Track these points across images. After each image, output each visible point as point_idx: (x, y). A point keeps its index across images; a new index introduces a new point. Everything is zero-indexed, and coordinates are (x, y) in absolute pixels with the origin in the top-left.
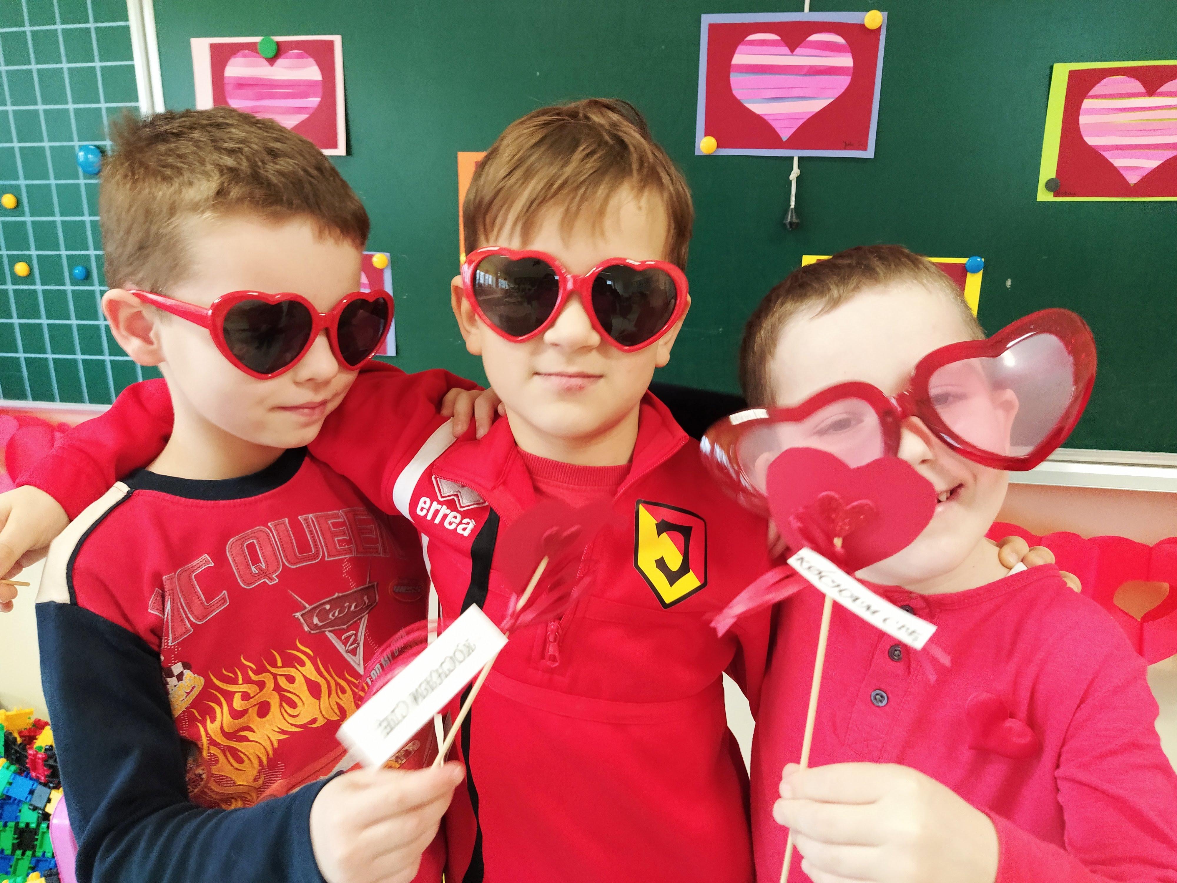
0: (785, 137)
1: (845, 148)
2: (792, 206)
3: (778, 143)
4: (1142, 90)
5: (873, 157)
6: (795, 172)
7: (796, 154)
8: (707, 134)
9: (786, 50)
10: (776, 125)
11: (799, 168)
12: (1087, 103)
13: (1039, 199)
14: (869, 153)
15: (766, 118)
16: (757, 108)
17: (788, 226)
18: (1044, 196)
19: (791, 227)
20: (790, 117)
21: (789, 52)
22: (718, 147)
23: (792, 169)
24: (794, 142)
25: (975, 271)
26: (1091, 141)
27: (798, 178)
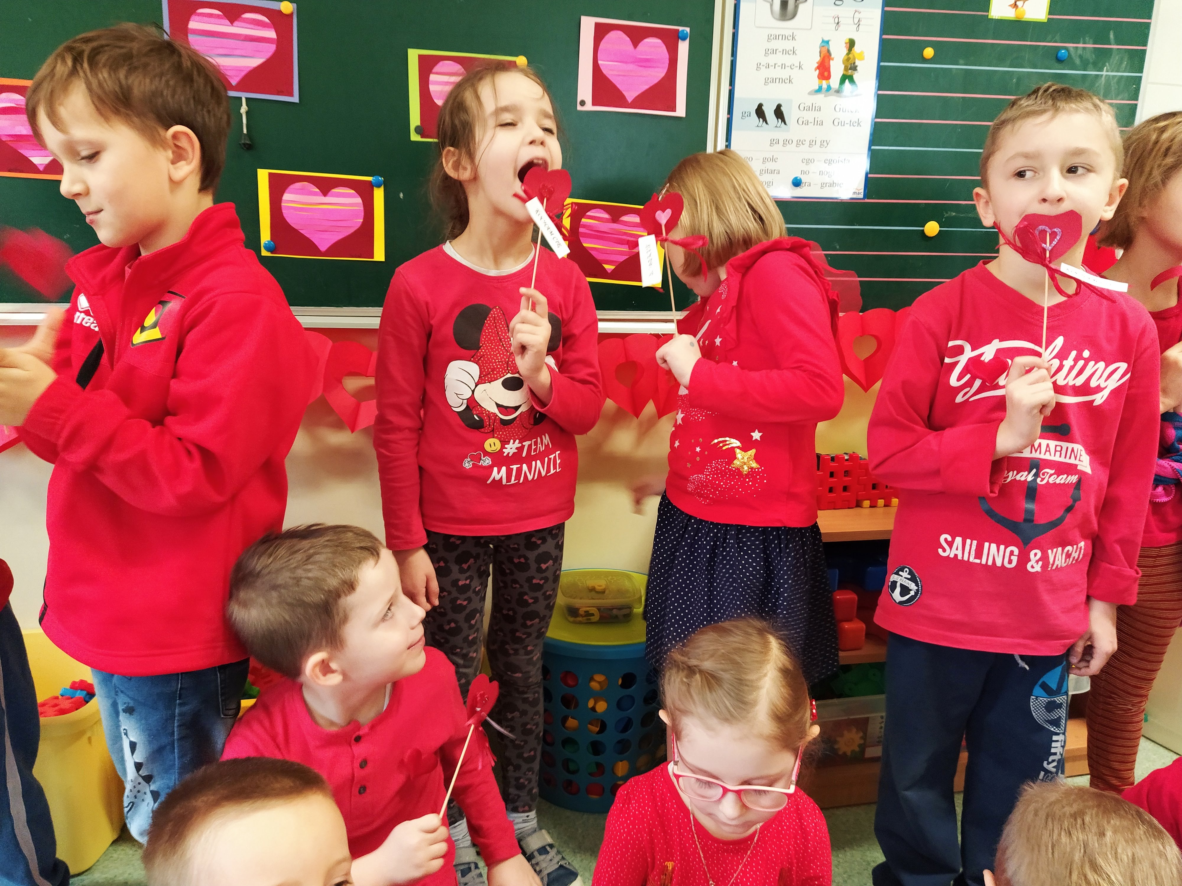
0: (235, 83)
2: (245, 131)
5: (298, 102)
6: (244, 108)
7: (243, 95)
9: (227, 22)
10: (227, 74)
11: (246, 105)
12: (432, 77)
13: (412, 139)
14: (295, 99)
18: (415, 137)
19: (245, 147)
20: (236, 69)
21: (230, 24)
23: (242, 106)
24: (241, 87)
25: (379, 186)
27: (247, 112)
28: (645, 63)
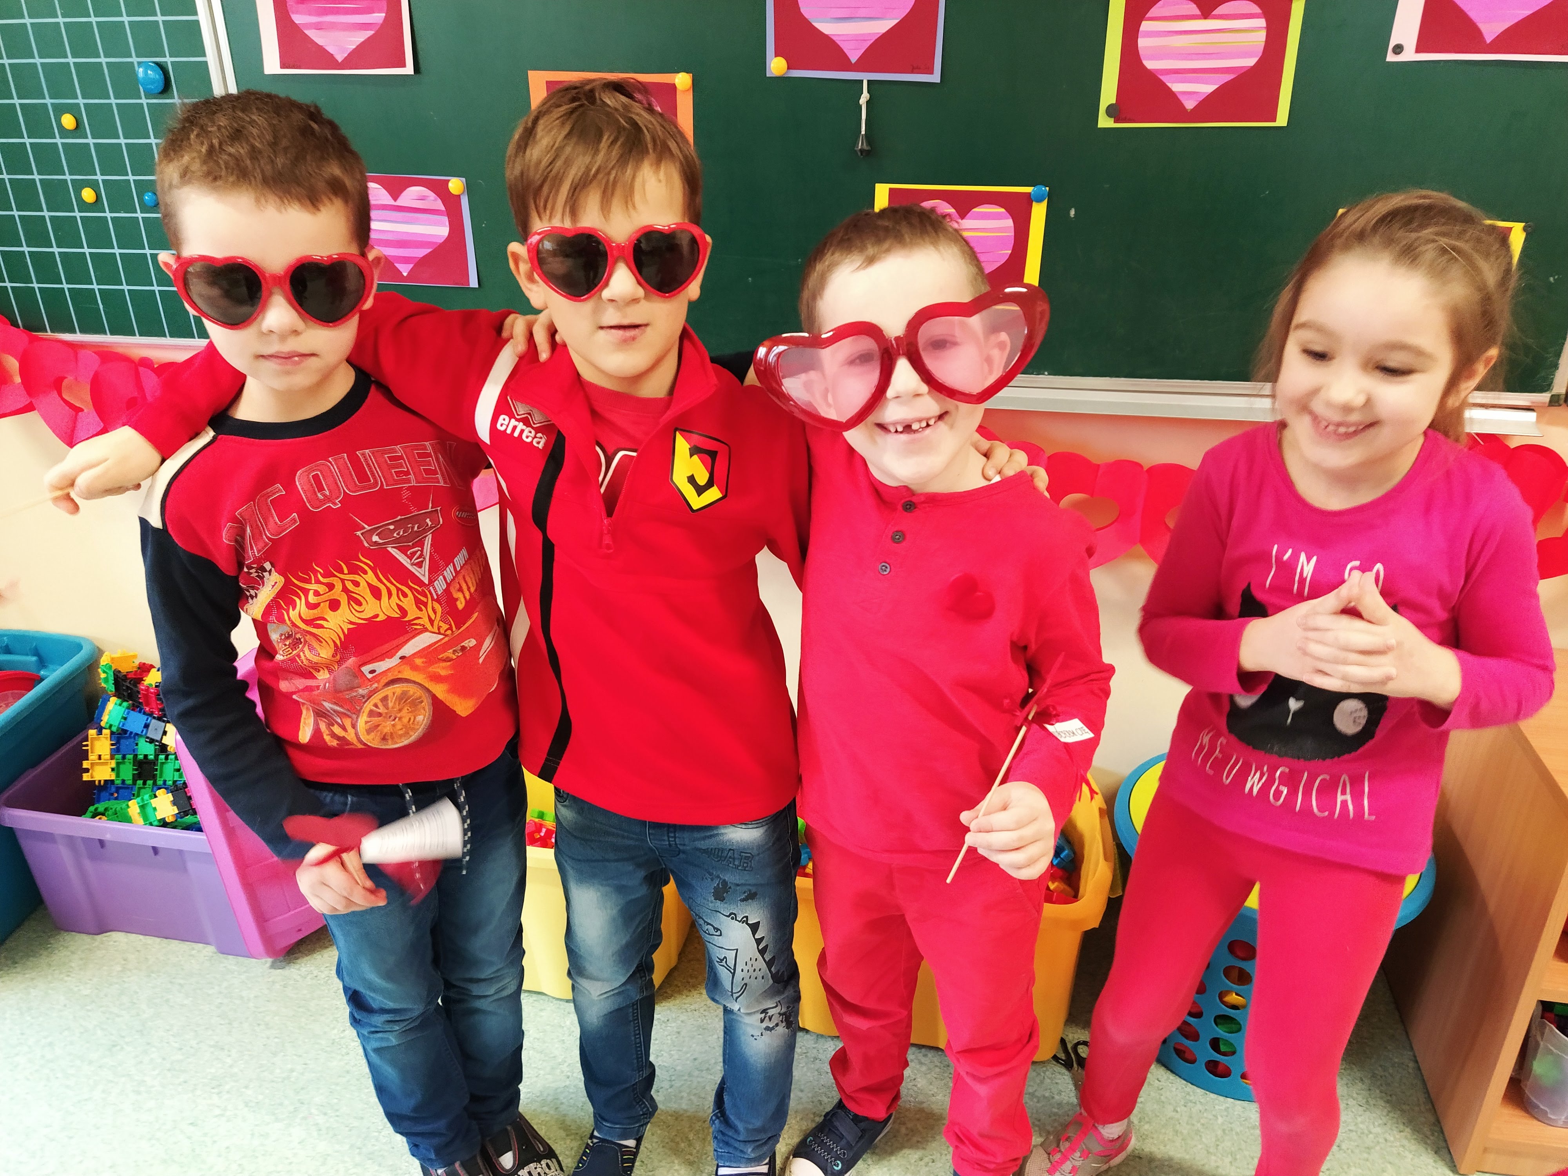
0: (853, 60)
1: (913, 71)
2: (863, 132)
3: (847, 66)
4: (1198, 12)
5: (939, 81)
7: (865, 77)
8: (775, 57)
10: (846, 47)
11: (868, 92)
12: (1145, 26)
13: (1100, 126)
14: (935, 78)
15: (834, 38)
16: (826, 27)
17: (859, 154)
18: (1105, 122)
19: (862, 155)
20: (858, 39)
22: (788, 68)
24: (863, 64)
25: (1039, 201)
26: (1150, 64)
27: (868, 103)
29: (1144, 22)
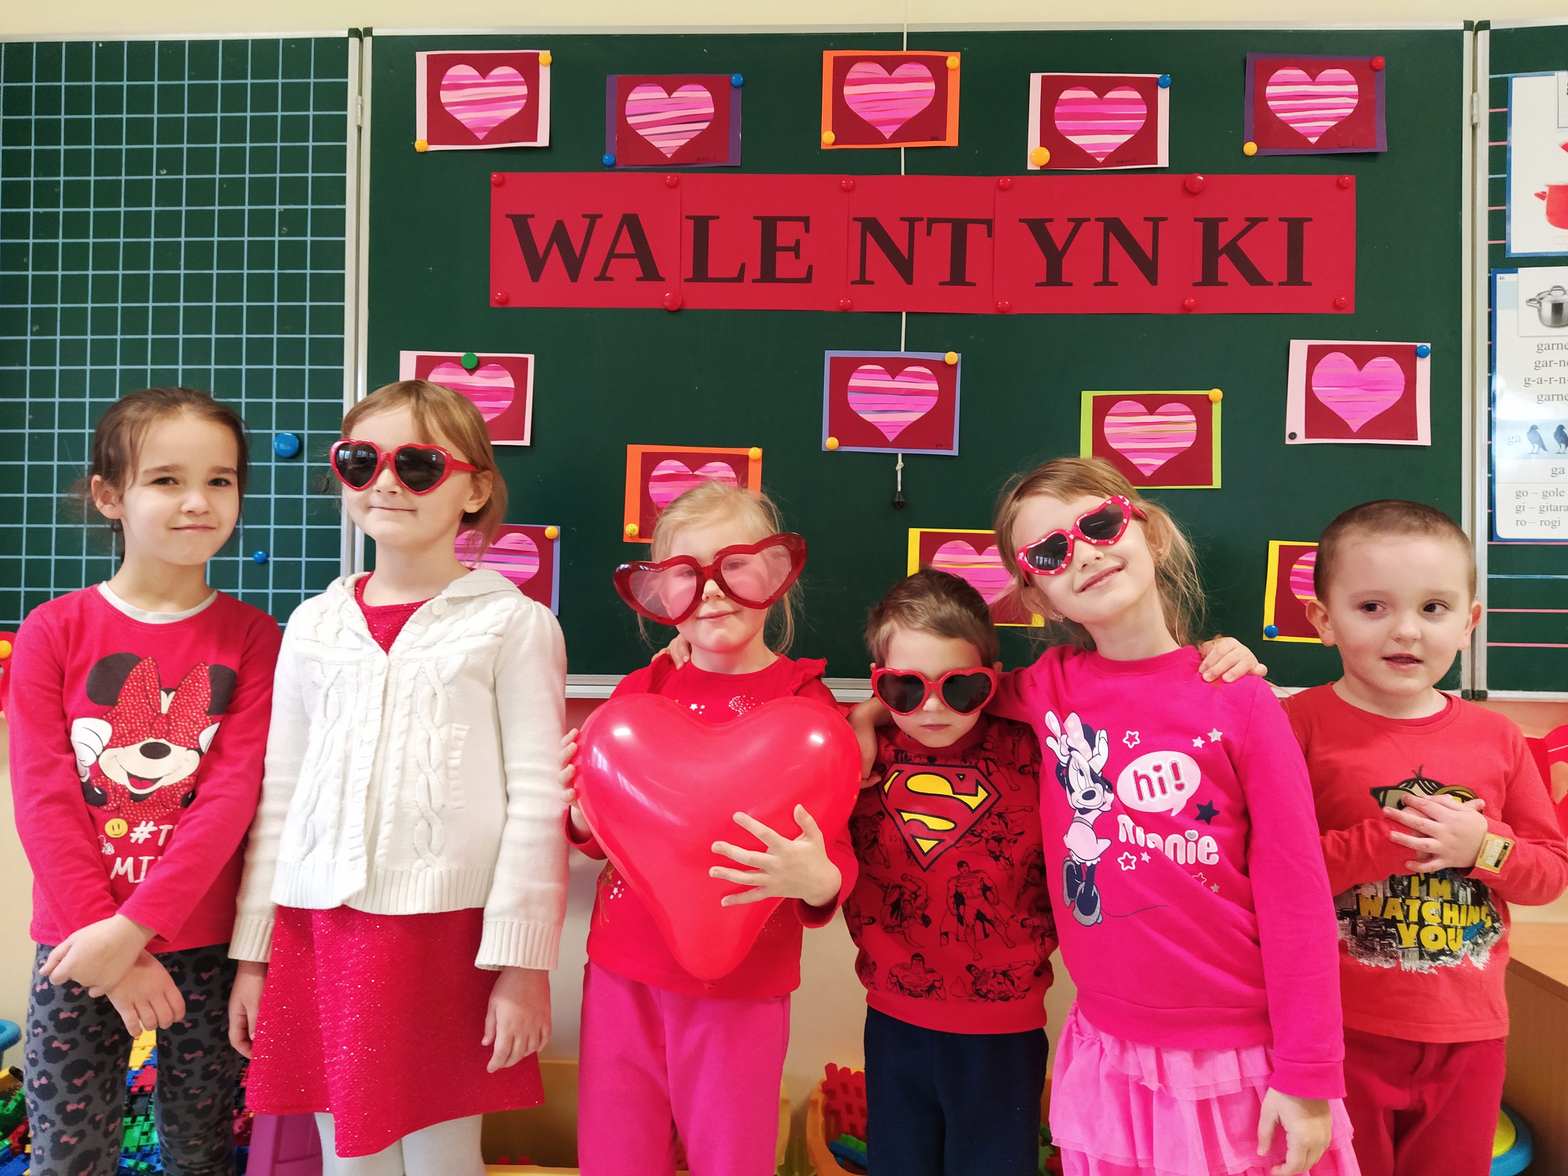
0: (891, 440)
1: (936, 448)
2: (899, 489)
3: (886, 443)
4: (1145, 411)
5: (957, 455)
6: (900, 465)
7: (900, 452)
8: (830, 436)
9: (890, 378)
10: (885, 431)
11: (903, 462)
12: (1108, 419)
14: (955, 452)
15: (876, 425)
16: (869, 417)
17: (897, 504)
19: (899, 505)
20: (894, 425)
21: (891, 379)
22: (840, 445)
23: (897, 462)
24: (898, 443)
26: (1115, 446)
27: (902, 469)
28: (1373, 386)
29: (1107, 417)
